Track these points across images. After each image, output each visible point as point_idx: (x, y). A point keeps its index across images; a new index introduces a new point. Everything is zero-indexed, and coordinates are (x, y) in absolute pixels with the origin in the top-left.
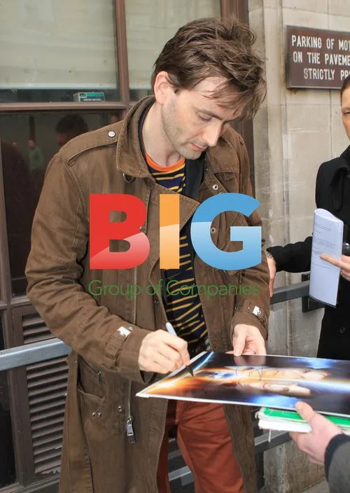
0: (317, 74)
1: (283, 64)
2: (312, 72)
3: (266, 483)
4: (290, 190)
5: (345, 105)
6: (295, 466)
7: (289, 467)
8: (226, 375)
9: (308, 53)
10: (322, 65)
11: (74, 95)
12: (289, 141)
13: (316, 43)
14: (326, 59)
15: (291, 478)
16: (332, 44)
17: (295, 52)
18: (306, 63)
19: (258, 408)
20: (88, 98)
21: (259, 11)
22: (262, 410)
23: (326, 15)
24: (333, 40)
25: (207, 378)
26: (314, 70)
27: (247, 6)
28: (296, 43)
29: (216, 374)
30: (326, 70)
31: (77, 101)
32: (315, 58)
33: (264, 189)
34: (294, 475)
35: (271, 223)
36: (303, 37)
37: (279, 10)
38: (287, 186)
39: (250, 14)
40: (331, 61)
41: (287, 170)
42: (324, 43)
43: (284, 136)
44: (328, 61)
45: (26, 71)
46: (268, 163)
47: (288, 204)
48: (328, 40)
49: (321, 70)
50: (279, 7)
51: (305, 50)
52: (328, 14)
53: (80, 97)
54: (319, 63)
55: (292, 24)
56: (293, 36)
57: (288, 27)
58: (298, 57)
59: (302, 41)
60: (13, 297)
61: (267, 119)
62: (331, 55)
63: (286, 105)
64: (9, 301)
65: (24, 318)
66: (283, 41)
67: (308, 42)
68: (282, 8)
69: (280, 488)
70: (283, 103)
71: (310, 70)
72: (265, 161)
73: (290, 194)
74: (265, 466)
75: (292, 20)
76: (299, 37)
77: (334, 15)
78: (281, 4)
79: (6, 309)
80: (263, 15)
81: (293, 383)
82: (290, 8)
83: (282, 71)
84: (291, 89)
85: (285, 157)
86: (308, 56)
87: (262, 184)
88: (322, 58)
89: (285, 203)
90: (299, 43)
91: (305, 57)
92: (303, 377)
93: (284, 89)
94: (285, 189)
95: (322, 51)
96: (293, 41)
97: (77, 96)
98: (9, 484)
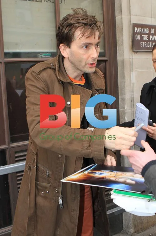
0: (146, 45)
1: (131, 40)
2: (144, 44)
3: (124, 229)
4: (135, 96)
5: (154, 58)
6: (137, 221)
7: (134, 221)
8: (101, 174)
9: (142, 35)
10: (149, 41)
11: (38, 55)
12: (134, 75)
13: (146, 31)
14: (151, 38)
15: (135, 226)
16: (154, 31)
17: (136, 35)
18: (141, 40)
19: (111, 190)
20: (44, 56)
21: (120, 17)
22: (113, 190)
23: (151, 18)
24: (154, 29)
25: (92, 175)
26: (145, 43)
27: (115, 15)
28: (137, 31)
29: (96, 173)
30: (150, 43)
31: (39, 57)
32: (146, 38)
33: (123, 96)
34: (137, 225)
35: (126, 112)
36: (140, 28)
37: (129, 16)
38: (133, 94)
39: (116, 18)
40: (153, 39)
41: (133, 88)
42: (150, 30)
43: (131, 73)
44: (152, 39)
45: (16, 44)
46: (124, 85)
47: (134, 103)
48: (152, 29)
49: (148, 43)
50: (129, 15)
51: (141, 34)
52: (152, 17)
53: (40, 56)
54: (147, 39)
55: (135, 22)
56: (135, 28)
57: (133, 24)
58: (138, 37)
59: (140, 30)
60: (11, 143)
61: (124, 65)
62: (153, 36)
63: (132, 59)
64: (9, 145)
65: (16, 153)
66: (131, 30)
67: (142, 31)
68: (130, 15)
69: (130, 230)
70: (131, 57)
71: (143, 43)
72: (123, 84)
73: (134, 98)
74: (123, 221)
75: (135, 20)
76: (138, 28)
77: (155, 18)
78: (130, 14)
79: (7, 149)
80: (122, 18)
81: (129, 179)
82: (134, 15)
83: (131, 43)
84: (135, 51)
85: (132, 82)
86: (142, 36)
87: (122, 94)
88: (149, 38)
89: (132, 102)
90: (138, 31)
91: (141, 37)
92: (133, 176)
93: (131, 51)
94: (132, 96)
95: (149, 34)
96: (136, 30)
97: (39, 55)
98: (9, 225)
